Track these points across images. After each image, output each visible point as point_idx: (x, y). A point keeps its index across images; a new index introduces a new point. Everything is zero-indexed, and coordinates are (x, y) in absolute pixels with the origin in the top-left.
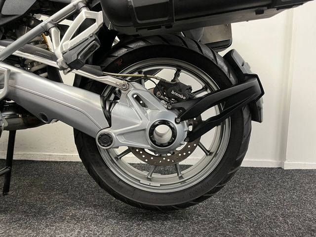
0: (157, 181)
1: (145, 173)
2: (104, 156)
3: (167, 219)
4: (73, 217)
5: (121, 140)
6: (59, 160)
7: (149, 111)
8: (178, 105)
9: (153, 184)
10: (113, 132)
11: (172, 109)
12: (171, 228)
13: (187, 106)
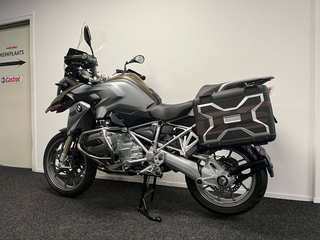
0: (222, 201)
1: (217, 197)
2: (198, 188)
3: (227, 220)
4: (185, 213)
5: (205, 182)
6: (169, 185)
7: (217, 171)
8: (230, 168)
9: (221, 203)
10: (202, 179)
11: (226, 170)
12: (228, 224)
13: (233, 169)
